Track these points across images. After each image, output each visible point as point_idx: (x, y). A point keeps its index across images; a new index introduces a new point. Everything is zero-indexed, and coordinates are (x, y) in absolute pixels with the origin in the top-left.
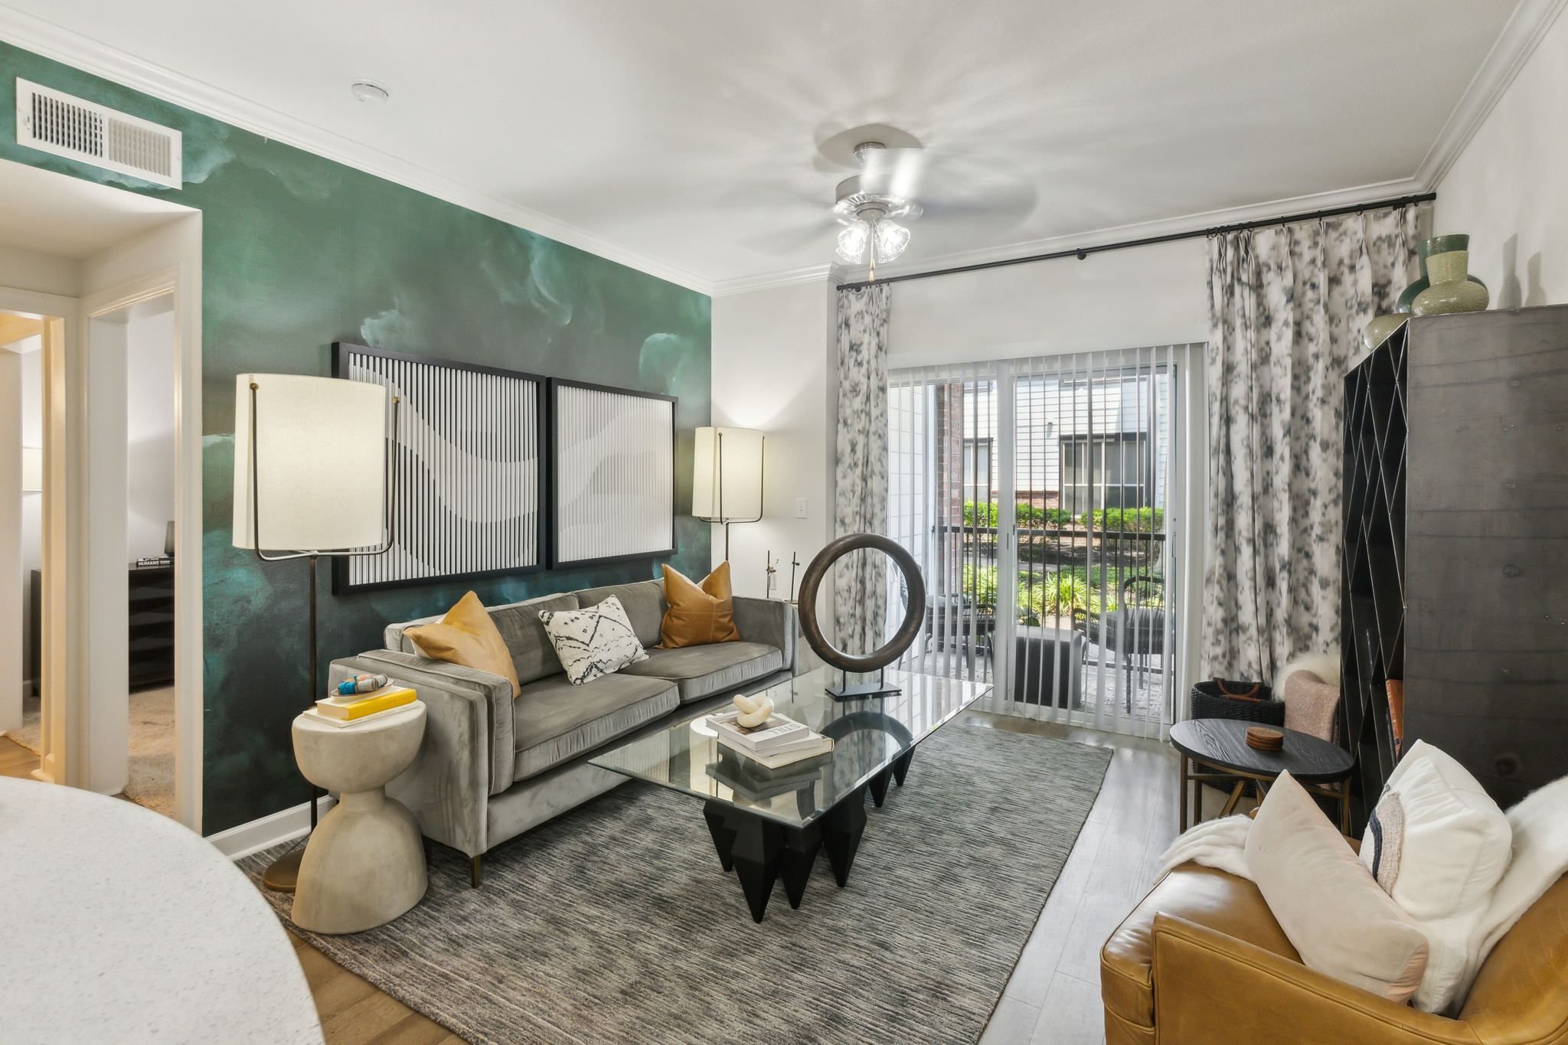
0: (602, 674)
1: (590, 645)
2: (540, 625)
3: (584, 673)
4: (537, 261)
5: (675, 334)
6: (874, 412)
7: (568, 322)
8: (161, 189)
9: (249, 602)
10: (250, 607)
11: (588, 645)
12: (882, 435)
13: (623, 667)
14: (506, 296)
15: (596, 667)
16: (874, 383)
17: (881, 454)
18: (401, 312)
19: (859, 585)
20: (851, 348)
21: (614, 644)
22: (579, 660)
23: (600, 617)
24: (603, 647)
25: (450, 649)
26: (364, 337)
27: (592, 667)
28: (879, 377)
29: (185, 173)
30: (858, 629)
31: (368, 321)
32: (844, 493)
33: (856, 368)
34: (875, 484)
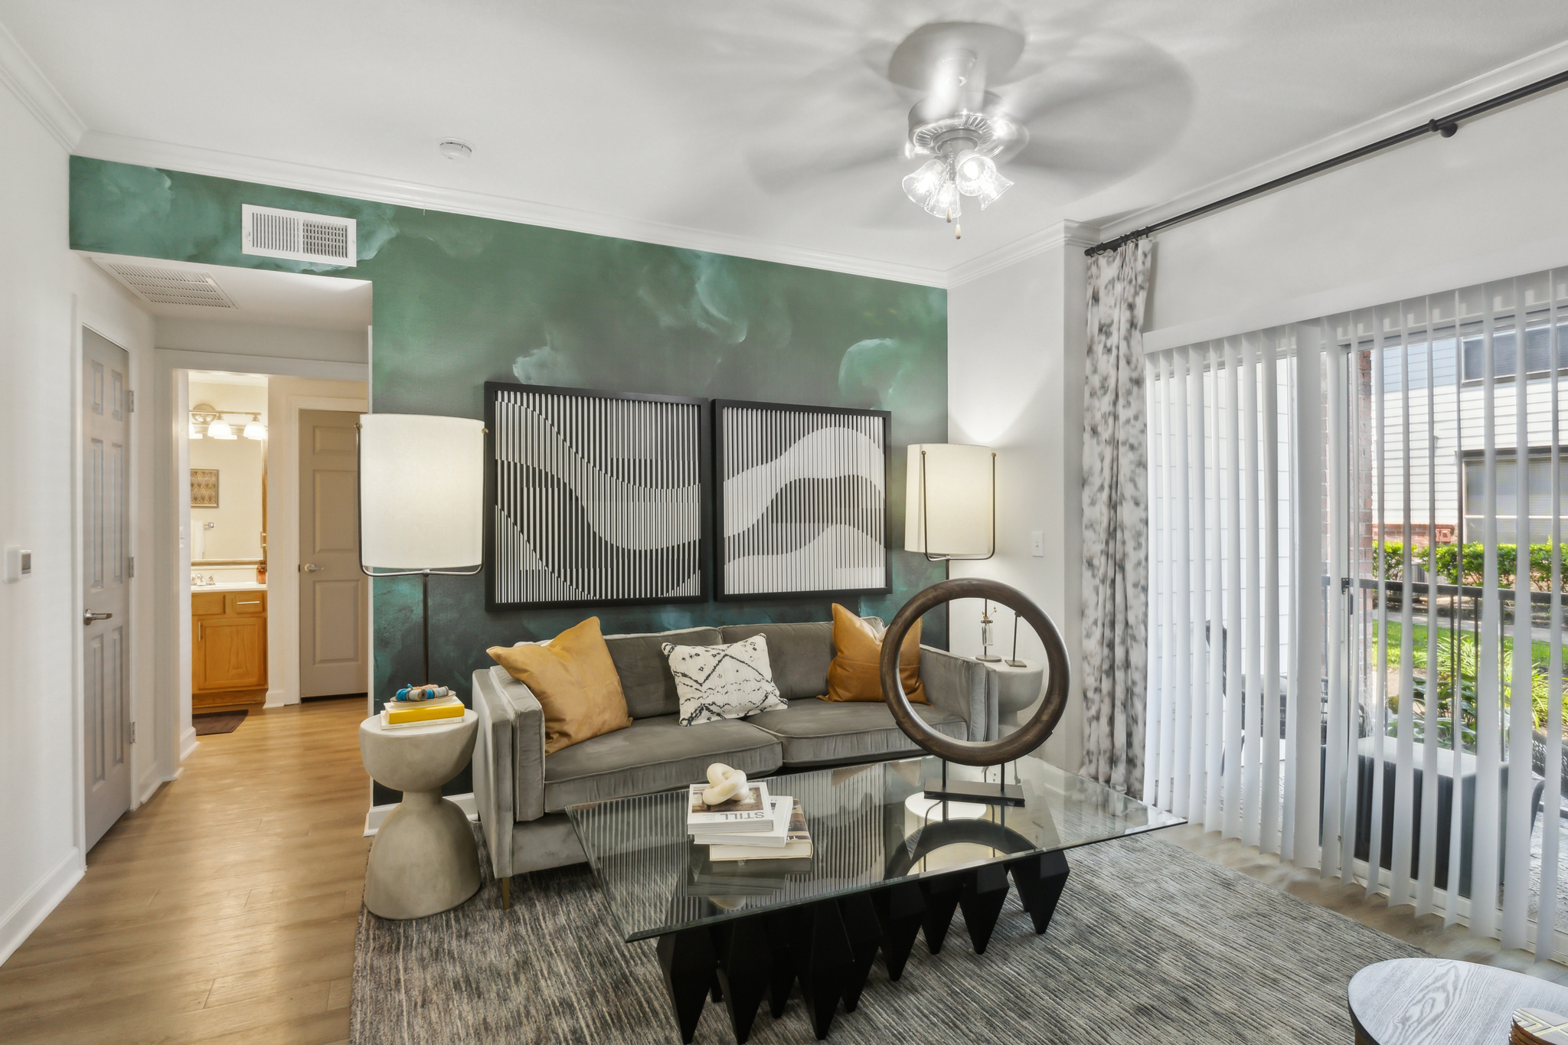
0: (719, 718)
1: (703, 685)
2: (665, 659)
3: (692, 714)
4: (703, 279)
5: (891, 338)
6: (1124, 414)
7: (742, 339)
8: (341, 269)
9: (412, 611)
10: (413, 617)
11: (701, 685)
12: (1136, 445)
13: (750, 713)
14: (666, 320)
15: (708, 709)
16: (1125, 373)
17: (1133, 472)
18: (553, 348)
19: (1106, 651)
20: (1100, 330)
21: (735, 687)
22: (689, 700)
23: (726, 655)
24: (719, 689)
25: (525, 671)
26: (516, 375)
27: (702, 709)
28: (1133, 366)
29: (359, 252)
30: (1106, 710)
31: (520, 360)
32: (1092, 525)
33: (1105, 357)
34: (1127, 514)
